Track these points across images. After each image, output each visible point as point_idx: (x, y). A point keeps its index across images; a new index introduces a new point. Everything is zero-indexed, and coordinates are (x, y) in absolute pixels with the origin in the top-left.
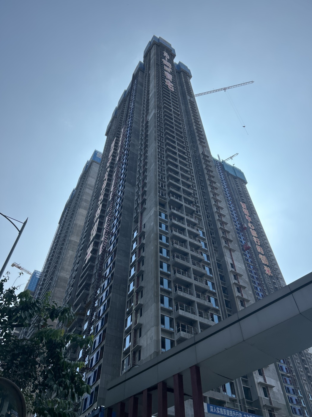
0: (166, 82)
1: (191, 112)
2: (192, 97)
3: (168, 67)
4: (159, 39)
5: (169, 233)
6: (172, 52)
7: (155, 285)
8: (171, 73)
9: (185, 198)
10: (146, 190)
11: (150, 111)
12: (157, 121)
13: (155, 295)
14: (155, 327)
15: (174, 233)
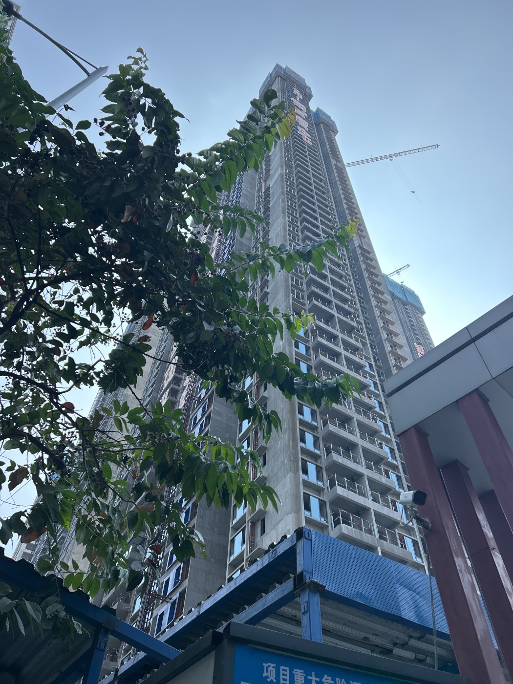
0: (298, 130)
1: (339, 183)
2: (339, 162)
3: (301, 110)
4: (285, 70)
5: (312, 358)
6: (307, 90)
7: (291, 442)
8: (306, 119)
9: (337, 305)
10: (269, 291)
11: (272, 172)
12: (285, 186)
13: (292, 459)
14: (292, 513)
15: (322, 357)
